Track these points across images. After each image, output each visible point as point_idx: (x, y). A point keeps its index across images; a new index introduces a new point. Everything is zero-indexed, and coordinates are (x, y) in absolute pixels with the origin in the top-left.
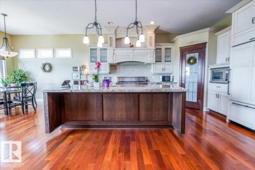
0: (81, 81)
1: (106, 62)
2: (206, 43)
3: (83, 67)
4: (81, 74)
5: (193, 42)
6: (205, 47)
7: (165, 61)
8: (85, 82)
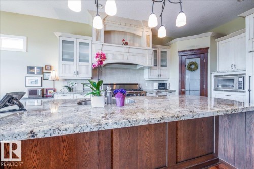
0: (43, 90)
1: (88, 61)
2: (208, 48)
3: (48, 68)
4: (42, 79)
5: (194, 46)
6: (207, 52)
7: (161, 66)
8: (49, 91)
